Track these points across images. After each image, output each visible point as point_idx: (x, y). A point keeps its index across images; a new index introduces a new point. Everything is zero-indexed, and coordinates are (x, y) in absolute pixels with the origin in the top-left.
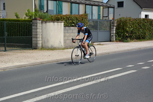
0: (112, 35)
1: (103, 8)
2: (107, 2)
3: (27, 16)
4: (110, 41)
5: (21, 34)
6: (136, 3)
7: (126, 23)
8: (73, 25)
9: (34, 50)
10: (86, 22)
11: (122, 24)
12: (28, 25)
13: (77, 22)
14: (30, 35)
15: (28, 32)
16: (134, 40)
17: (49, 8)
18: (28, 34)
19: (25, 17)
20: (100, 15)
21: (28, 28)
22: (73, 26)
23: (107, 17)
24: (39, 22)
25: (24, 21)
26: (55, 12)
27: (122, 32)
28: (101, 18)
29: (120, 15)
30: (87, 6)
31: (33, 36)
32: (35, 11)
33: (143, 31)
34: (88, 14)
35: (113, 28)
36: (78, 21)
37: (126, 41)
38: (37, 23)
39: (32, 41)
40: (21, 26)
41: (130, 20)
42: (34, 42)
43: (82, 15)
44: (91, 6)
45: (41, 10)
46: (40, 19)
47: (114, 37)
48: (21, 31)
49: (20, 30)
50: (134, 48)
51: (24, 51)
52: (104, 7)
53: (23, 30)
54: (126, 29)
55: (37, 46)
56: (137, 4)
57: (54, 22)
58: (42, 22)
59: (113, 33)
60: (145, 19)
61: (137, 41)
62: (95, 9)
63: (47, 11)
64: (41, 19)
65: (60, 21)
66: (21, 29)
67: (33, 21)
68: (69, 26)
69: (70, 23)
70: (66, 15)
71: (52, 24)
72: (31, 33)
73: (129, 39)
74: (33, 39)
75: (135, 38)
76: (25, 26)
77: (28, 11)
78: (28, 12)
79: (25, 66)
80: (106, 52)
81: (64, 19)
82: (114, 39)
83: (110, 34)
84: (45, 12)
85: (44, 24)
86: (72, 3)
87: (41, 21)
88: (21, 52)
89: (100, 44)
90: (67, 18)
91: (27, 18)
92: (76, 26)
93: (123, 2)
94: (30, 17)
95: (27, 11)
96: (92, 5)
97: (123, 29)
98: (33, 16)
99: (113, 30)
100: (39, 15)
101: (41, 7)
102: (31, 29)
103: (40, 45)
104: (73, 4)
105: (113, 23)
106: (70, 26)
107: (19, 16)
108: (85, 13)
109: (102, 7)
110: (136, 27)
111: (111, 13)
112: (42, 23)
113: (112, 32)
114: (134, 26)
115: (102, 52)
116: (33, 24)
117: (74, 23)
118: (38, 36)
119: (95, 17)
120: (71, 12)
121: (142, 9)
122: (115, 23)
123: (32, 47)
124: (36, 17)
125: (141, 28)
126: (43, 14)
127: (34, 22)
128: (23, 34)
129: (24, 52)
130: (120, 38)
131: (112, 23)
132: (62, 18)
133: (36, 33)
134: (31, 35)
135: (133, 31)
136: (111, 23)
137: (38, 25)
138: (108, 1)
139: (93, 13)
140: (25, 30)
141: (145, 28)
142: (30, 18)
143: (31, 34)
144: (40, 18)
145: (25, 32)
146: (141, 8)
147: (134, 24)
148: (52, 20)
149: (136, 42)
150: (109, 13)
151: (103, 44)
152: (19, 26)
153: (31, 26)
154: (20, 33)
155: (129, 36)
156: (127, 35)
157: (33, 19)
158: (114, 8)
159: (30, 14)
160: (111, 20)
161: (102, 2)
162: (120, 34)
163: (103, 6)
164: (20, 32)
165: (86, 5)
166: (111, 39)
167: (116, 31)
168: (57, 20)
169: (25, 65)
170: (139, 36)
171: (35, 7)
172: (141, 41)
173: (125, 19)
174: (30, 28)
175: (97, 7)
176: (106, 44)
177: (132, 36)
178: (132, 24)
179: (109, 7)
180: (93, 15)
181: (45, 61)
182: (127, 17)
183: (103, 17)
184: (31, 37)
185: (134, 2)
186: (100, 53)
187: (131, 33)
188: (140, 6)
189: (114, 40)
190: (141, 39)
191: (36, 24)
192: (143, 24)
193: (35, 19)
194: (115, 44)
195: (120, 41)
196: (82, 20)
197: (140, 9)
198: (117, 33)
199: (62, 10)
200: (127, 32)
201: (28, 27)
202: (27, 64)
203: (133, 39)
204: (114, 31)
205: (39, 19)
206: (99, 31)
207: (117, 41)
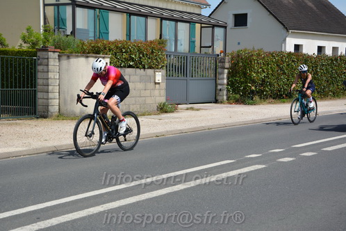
0: (219, 87)
1: (201, 27)
2: (211, 15)
3: (25, 43)
4: (216, 101)
5: (11, 82)
6: (276, 18)
7: (251, 62)
8: (131, 63)
9: (40, 120)
10: (160, 59)
11: (241, 64)
12: (28, 62)
13: (140, 58)
14: (32, 85)
15: (28, 79)
16: (267, 101)
17: (79, 25)
18: (28, 84)
19: (21, 44)
20: (194, 42)
21: (28, 69)
22: (130, 66)
23: (210, 47)
24: (53, 56)
25: (19, 53)
26: (92, 34)
27: (242, 83)
28: (197, 50)
29: (239, 43)
30: (164, 21)
31: (39, 87)
32: (45, 31)
33: (288, 80)
34: (166, 41)
35: (223, 73)
36: (144, 56)
37: (251, 101)
38: (48, 59)
39: (35, 99)
40: (11, 64)
41: (259, 55)
42: (40, 102)
43: (151, 42)
44: (173, 23)
45: (59, 28)
46: (56, 50)
47: (225, 92)
48: (11, 76)
49: (7, 74)
50: (266, 117)
51: (18, 121)
52: (203, 25)
53: (16, 73)
54: (250, 75)
55: (48, 111)
56: (278, 20)
57: (87, 57)
58: (59, 56)
59: (221, 85)
60: (293, 54)
61: (275, 103)
62: (183, 28)
63: (73, 33)
64: (59, 50)
65: (101, 55)
66: (11, 73)
67: (39, 54)
68: (121, 67)
69: (125, 59)
70: (116, 42)
71: (82, 60)
72: (35, 80)
73: (256, 98)
74: (39, 95)
75: (271, 96)
76: (20, 64)
77: (28, 30)
78: (27, 34)
79: (17, 155)
80: (203, 125)
81: (110, 50)
82: (225, 97)
83: (216, 86)
84: (69, 33)
85: (64, 62)
86: (130, 14)
87: (57, 54)
88: (11, 124)
89: (192, 109)
90: (117, 47)
91: (25, 47)
92: (138, 67)
93: (245, 15)
94: (33, 44)
95: (25, 32)
96: (177, 21)
97: (245, 74)
98: (41, 42)
99: (221, 76)
100: (54, 40)
101: (60, 21)
102: (35, 71)
103: (54, 108)
104: (132, 17)
105: (222, 61)
106: (125, 67)
107: (7, 43)
108: (161, 38)
109: (198, 26)
110: (273, 71)
111: (218, 40)
112: (59, 59)
113: (219, 82)
114: (268, 69)
115: (196, 126)
116: (39, 59)
117: (132, 60)
118: (50, 88)
119: (183, 47)
120: (129, 35)
121: (288, 31)
122: (227, 60)
123: (37, 113)
124: (47, 45)
125: (284, 73)
126: (64, 38)
127: (41, 56)
128: (16, 83)
129: (16, 124)
130: (238, 96)
131: (220, 62)
132: (105, 49)
133: (45, 81)
134: (34, 85)
135: (267, 80)
136: (218, 61)
137: (51, 62)
138: (212, 13)
139: (179, 38)
140: (20, 73)
141: (292, 74)
142: (33, 48)
143: (35, 82)
144: (55, 48)
145: (20, 78)
146: (286, 28)
147: (268, 65)
148: (84, 53)
149: (272, 105)
150: (215, 38)
151: (198, 107)
152: (7, 65)
153: (33, 65)
154: (7, 81)
155: (257, 92)
156: (253, 88)
157: (40, 50)
158: (225, 27)
159: (32, 38)
160: (218, 55)
161: (200, 15)
162: (238, 87)
163: (201, 24)
164: (7, 77)
165: (162, 19)
166: (218, 98)
167: (228, 78)
168: (94, 53)
169: (17, 152)
170: (280, 91)
171: (45, 23)
172: (284, 102)
173: (249, 53)
174: (31, 69)
175: (188, 24)
176: (205, 108)
177: (263, 92)
178: (264, 64)
179: (213, 26)
180: (179, 43)
181: (66, 145)
182: (254, 48)
183: (201, 47)
184: (35, 91)
185: (271, 16)
186: (190, 127)
187: (262, 85)
188: (284, 26)
189: (223, 99)
190: (283, 98)
191: (46, 60)
192: (288, 65)
193: (45, 49)
194: (225, 109)
195: (238, 102)
196: (152, 52)
197: (284, 31)
198: (231, 84)
199: (107, 29)
200: (253, 82)
201: (28, 66)
202: (22, 151)
203: (267, 98)
204: (223, 79)
205: (52, 48)
206: (191, 78)
207: (231, 101)
